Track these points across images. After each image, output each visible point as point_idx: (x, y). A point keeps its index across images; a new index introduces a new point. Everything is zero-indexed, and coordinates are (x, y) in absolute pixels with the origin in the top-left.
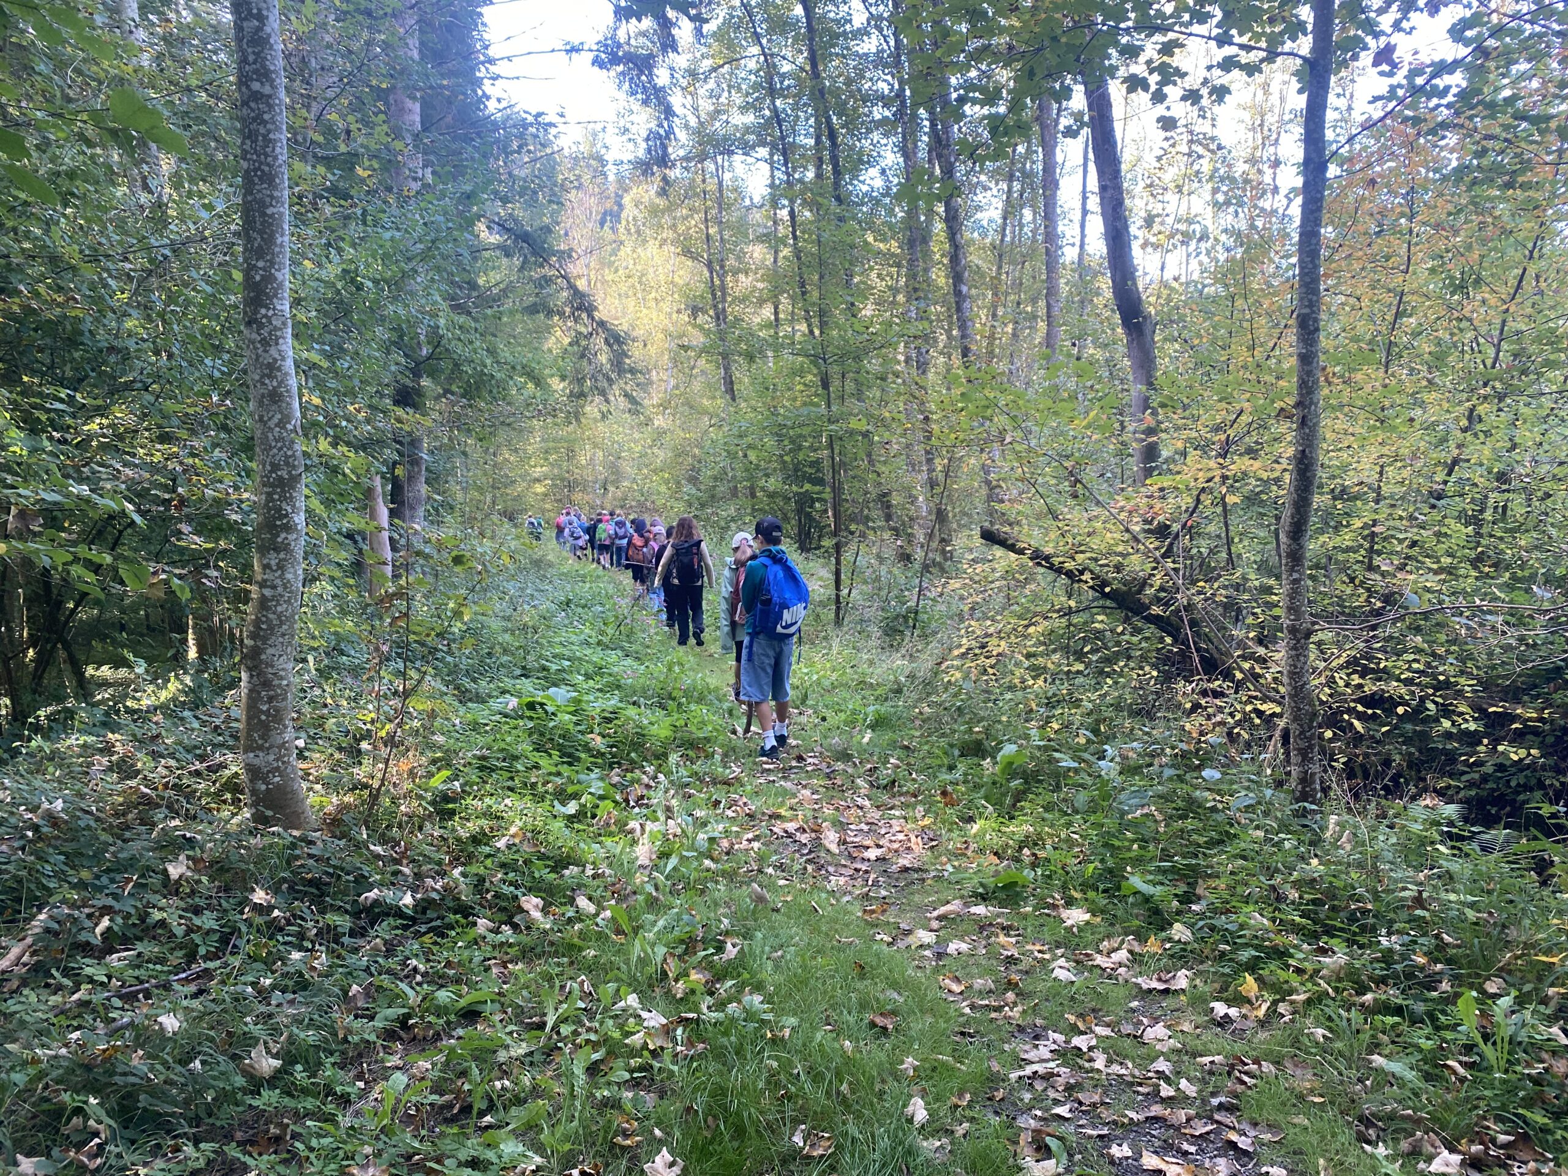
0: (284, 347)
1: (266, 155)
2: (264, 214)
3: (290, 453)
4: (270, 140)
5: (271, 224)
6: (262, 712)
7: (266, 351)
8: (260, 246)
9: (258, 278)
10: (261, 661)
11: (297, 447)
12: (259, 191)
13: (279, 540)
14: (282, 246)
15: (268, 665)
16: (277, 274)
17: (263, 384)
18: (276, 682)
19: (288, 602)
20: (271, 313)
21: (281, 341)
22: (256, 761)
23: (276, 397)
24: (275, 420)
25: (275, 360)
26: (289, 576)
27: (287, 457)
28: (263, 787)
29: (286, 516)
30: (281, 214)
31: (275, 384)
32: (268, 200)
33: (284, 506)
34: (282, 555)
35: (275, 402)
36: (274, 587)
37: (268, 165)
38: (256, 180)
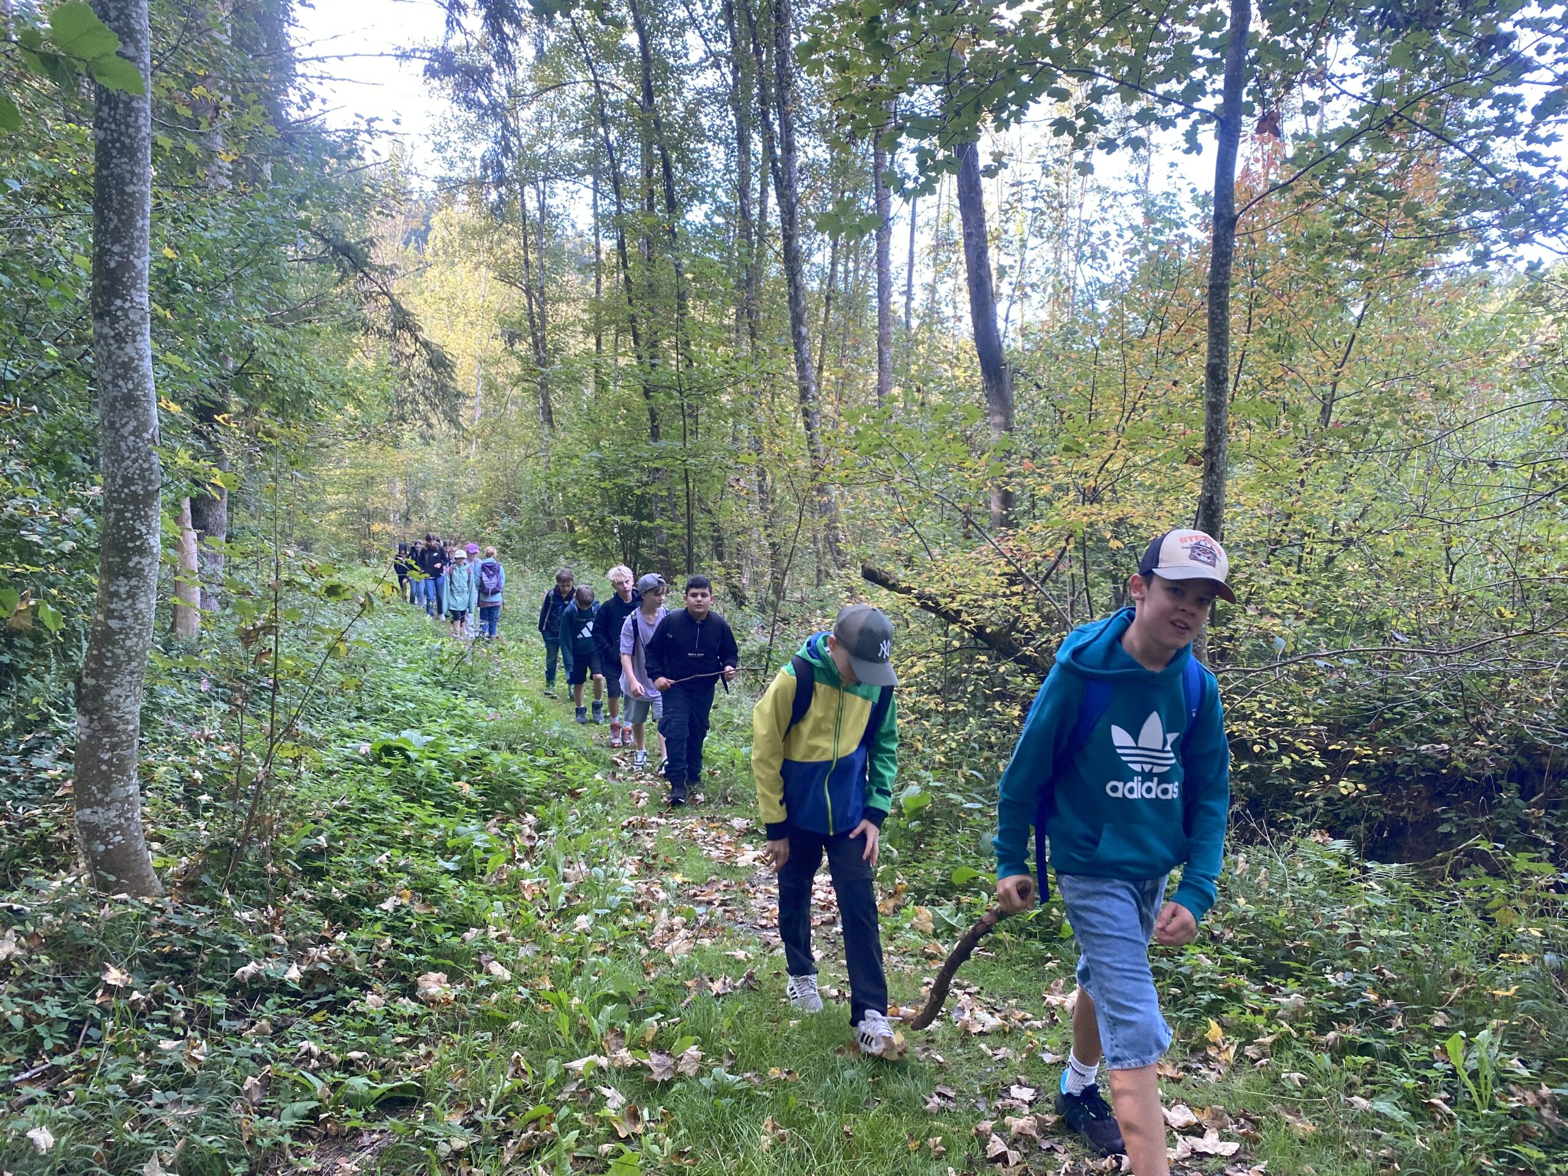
0: (141, 345)
1: (128, 126)
2: (122, 192)
3: (146, 466)
4: (132, 109)
5: (132, 204)
6: (103, 761)
7: (120, 348)
8: (116, 227)
9: (113, 264)
10: (104, 704)
11: (154, 459)
12: (117, 165)
13: (131, 564)
14: (143, 230)
15: (111, 709)
16: (136, 261)
17: (116, 385)
18: (121, 727)
19: (139, 635)
20: (127, 305)
21: (139, 338)
22: (94, 819)
23: (131, 401)
24: (130, 428)
25: (132, 359)
26: (141, 606)
27: (142, 470)
28: (102, 848)
29: (140, 536)
30: (143, 194)
31: (130, 386)
32: (128, 176)
33: (138, 525)
34: (133, 582)
35: (129, 407)
36: (123, 618)
37: (129, 136)
38: (114, 153)
